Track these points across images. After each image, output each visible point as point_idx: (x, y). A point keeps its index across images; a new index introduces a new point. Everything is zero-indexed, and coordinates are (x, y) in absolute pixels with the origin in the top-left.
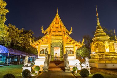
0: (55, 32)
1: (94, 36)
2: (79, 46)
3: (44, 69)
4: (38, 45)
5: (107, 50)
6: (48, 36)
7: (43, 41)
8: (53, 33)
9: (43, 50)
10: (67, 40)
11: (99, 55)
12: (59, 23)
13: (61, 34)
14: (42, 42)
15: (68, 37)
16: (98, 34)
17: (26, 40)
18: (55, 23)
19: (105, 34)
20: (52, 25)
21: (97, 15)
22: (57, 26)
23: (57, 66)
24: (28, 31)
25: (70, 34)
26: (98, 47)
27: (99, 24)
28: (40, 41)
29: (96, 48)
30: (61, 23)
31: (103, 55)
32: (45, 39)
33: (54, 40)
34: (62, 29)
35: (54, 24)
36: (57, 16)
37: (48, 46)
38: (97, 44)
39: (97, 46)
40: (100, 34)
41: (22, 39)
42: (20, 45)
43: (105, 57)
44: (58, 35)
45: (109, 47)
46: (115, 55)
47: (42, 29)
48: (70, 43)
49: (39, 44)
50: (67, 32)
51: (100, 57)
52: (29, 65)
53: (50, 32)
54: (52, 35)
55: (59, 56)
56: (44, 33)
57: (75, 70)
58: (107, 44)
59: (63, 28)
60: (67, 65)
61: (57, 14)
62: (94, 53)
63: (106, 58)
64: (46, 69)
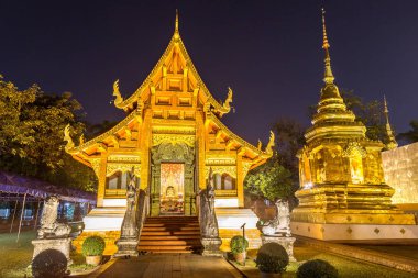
0: (166, 104)
1: (313, 123)
2: (255, 162)
3: (121, 248)
4: (97, 154)
5: (357, 177)
6: (139, 119)
7: (118, 138)
8: (158, 110)
9: (118, 175)
10: (212, 138)
11: (327, 193)
12: (181, 72)
13: (190, 112)
14: (115, 141)
15: (217, 124)
16: (327, 117)
18: (169, 72)
19: (352, 117)
20: (154, 76)
21: (326, 45)
22: (175, 80)
23: (172, 235)
24: (59, 98)
25: (222, 113)
26: (325, 164)
27: (329, 79)
28: (108, 137)
29: (316, 168)
30: (190, 73)
31: (343, 193)
32: (128, 132)
33: (163, 136)
34: (195, 94)
35: (165, 74)
36: (177, 43)
37: (137, 158)
38: (321, 152)
39: (321, 161)
40: (334, 116)
41: (33, 131)
42: (23, 154)
43: (348, 201)
44: (176, 118)
45: (365, 165)
46: (382, 195)
47: (116, 93)
48: (222, 146)
49: (101, 149)
50: (212, 107)
51: (331, 200)
53: (147, 104)
54: (156, 117)
55: (180, 197)
56: (125, 108)
57: (238, 249)
58: (356, 155)
59: (196, 91)
60: (209, 231)
61: (177, 36)
62: (311, 184)
63: (353, 206)
64: (130, 247)
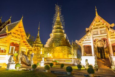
10: (23, 43)
11: (37, 56)
13: (19, 37)
19: (41, 43)
21: (39, 29)
25: (27, 39)
27: (39, 35)
33: (13, 41)
47: (7, 29)
54: (12, 36)
56: (8, 33)
61: (21, 20)
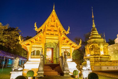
0: (50, 30)
1: (89, 38)
2: (75, 48)
3: (38, 74)
4: (29, 45)
5: (102, 53)
6: (42, 34)
7: (35, 40)
8: (47, 32)
10: (63, 41)
11: (94, 57)
12: (55, 21)
13: (57, 33)
15: (65, 37)
16: (94, 36)
17: (12, 38)
18: (51, 21)
19: (100, 36)
20: (47, 22)
21: (93, 17)
22: (53, 24)
23: (53, 70)
25: (67, 34)
26: (94, 49)
27: (94, 26)
28: (32, 39)
29: (91, 50)
30: (57, 21)
31: (98, 57)
32: (39, 38)
33: (49, 40)
34: (59, 28)
36: (54, 13)
37: (41, 46)
38: (92, 46)
39: (92, 48)
42: (3, 44)
43: (100, 60)
44: (53, 35)
45: (104, 50)
46: (108, 58)
47: (35, 26)
48: (66, 43)
49: (30, 43)
50: (64, 32)
51: (96, 59)
52: (19, 69)
53: (44, 30)
54: (47, 34)
56: (38, 31)
58: (102, 47)
59: (59, 27)
61: (54, 10)
62: (89, 55)
64: (41, 74)
